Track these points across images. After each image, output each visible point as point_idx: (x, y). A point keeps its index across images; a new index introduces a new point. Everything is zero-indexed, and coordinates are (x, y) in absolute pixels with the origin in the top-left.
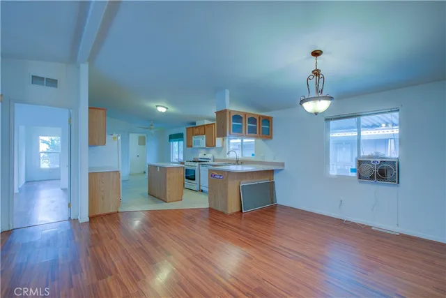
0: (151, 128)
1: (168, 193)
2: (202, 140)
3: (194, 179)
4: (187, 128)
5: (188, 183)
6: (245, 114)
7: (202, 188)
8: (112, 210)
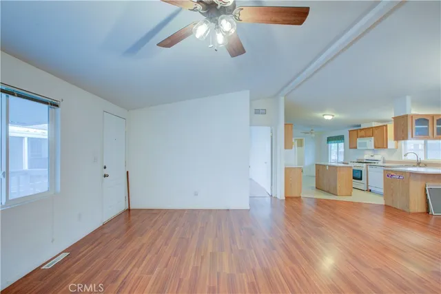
0: (312, 133)
1: (338, 188)
2: (370, 142)
3: (361, 179)
4: (350, 131)
5: (356, 183)
6: (433, 117)
7: (370, 188)
8: (297, 195)
